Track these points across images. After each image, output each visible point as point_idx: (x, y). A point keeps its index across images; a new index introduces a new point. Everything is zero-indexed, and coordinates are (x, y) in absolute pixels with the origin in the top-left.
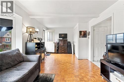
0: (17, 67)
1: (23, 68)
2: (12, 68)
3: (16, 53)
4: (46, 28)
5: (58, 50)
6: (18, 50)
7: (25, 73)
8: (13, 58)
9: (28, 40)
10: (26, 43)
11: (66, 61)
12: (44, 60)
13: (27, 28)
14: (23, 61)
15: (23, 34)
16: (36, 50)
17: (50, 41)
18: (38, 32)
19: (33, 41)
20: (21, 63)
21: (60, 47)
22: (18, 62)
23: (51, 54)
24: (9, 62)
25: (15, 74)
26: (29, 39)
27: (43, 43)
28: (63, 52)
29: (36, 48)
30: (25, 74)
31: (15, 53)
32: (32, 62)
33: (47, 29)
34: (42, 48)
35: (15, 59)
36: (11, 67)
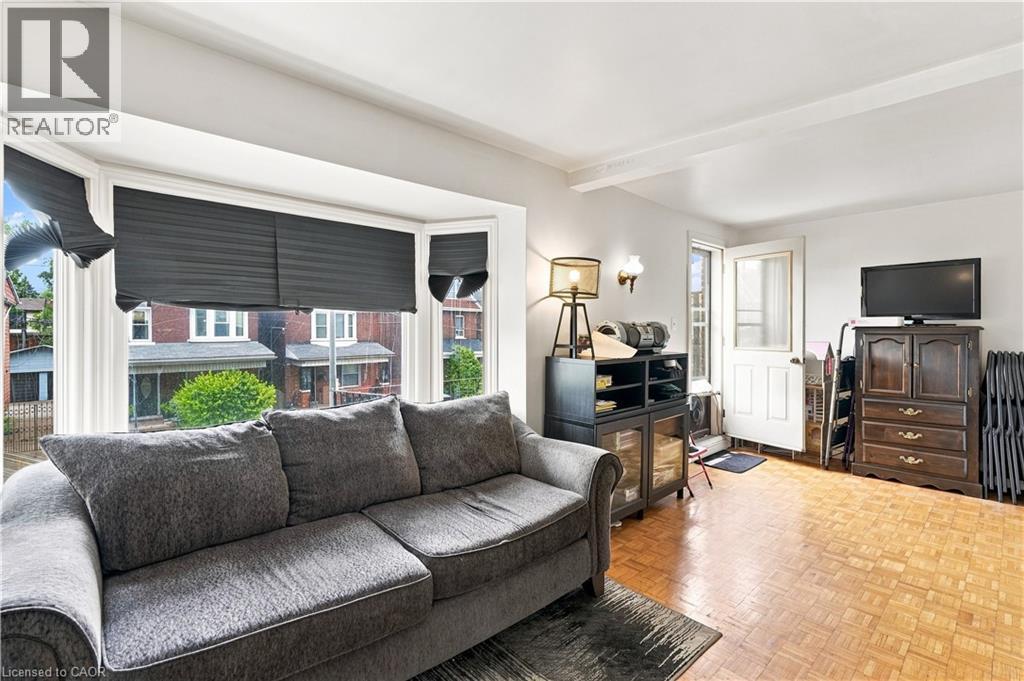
0: (481, 496)
1: (500, 508)
2: (459, 493)
3: (487, 415)
4: (729, 227)
5: (843, 436)
6: (503, 402)
7: (492, 536)
8: (469, 442)
9: (556, 346)
10: (549, 363)
11: (900, 567)
12: (680, 495)
13: (554, 263)
14: (520, 473)
15: (529, 308)
16: (599, 415)
17: (765, 342)
18: (633, 279)
19: (587, 352)
20: (506, 478)
21: (874, 411)
22: (491, 466)
23: (772, 463)
24: (453, 457)
25: (456, 526)
26: (564, 338)
27: (674, 363)
28: (903, 467)
29: (601, 396)
30: (493, 542)
31: (482, 418)
32: (553, 489)
33: (740, 235)
34: (662, 404)
35: (480, 450)
36: (459, 488)
